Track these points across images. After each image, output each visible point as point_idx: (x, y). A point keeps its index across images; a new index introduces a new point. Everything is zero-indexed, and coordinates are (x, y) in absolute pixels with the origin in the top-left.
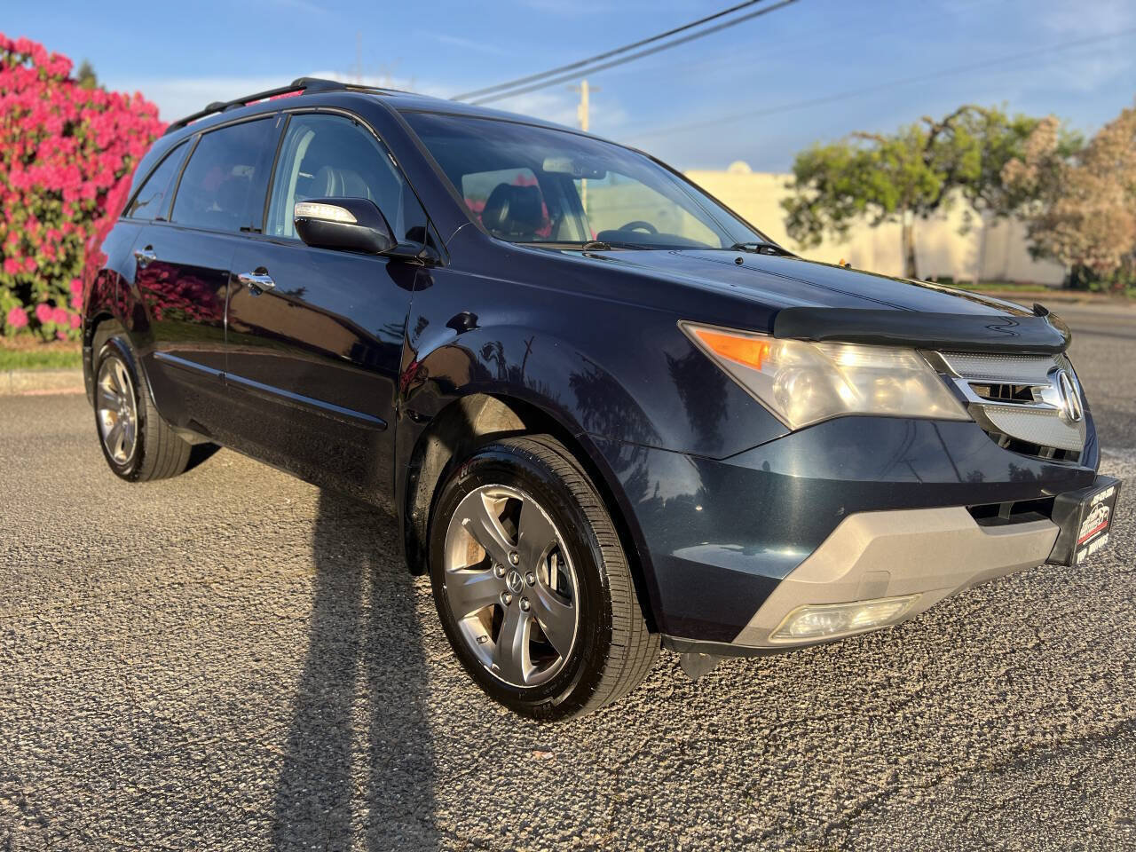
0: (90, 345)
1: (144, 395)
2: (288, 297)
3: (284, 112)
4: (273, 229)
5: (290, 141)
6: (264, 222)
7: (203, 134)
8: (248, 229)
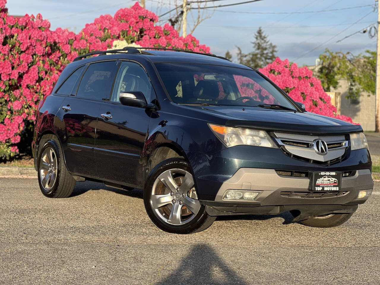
0: (39, 144)
1: (61, 161)
2: (118, 125)
3: (119, 60)
4: (113, 99)
5: (120, 70)
6: (110, 97)
7: (90, 64)
8: (105, 99)
